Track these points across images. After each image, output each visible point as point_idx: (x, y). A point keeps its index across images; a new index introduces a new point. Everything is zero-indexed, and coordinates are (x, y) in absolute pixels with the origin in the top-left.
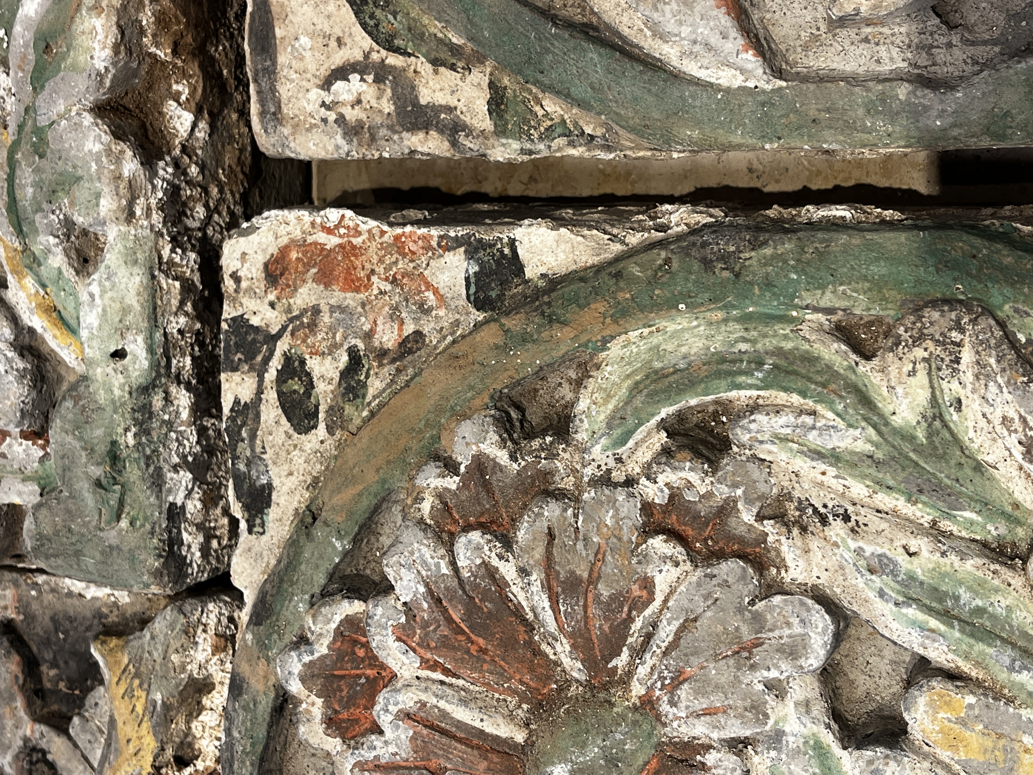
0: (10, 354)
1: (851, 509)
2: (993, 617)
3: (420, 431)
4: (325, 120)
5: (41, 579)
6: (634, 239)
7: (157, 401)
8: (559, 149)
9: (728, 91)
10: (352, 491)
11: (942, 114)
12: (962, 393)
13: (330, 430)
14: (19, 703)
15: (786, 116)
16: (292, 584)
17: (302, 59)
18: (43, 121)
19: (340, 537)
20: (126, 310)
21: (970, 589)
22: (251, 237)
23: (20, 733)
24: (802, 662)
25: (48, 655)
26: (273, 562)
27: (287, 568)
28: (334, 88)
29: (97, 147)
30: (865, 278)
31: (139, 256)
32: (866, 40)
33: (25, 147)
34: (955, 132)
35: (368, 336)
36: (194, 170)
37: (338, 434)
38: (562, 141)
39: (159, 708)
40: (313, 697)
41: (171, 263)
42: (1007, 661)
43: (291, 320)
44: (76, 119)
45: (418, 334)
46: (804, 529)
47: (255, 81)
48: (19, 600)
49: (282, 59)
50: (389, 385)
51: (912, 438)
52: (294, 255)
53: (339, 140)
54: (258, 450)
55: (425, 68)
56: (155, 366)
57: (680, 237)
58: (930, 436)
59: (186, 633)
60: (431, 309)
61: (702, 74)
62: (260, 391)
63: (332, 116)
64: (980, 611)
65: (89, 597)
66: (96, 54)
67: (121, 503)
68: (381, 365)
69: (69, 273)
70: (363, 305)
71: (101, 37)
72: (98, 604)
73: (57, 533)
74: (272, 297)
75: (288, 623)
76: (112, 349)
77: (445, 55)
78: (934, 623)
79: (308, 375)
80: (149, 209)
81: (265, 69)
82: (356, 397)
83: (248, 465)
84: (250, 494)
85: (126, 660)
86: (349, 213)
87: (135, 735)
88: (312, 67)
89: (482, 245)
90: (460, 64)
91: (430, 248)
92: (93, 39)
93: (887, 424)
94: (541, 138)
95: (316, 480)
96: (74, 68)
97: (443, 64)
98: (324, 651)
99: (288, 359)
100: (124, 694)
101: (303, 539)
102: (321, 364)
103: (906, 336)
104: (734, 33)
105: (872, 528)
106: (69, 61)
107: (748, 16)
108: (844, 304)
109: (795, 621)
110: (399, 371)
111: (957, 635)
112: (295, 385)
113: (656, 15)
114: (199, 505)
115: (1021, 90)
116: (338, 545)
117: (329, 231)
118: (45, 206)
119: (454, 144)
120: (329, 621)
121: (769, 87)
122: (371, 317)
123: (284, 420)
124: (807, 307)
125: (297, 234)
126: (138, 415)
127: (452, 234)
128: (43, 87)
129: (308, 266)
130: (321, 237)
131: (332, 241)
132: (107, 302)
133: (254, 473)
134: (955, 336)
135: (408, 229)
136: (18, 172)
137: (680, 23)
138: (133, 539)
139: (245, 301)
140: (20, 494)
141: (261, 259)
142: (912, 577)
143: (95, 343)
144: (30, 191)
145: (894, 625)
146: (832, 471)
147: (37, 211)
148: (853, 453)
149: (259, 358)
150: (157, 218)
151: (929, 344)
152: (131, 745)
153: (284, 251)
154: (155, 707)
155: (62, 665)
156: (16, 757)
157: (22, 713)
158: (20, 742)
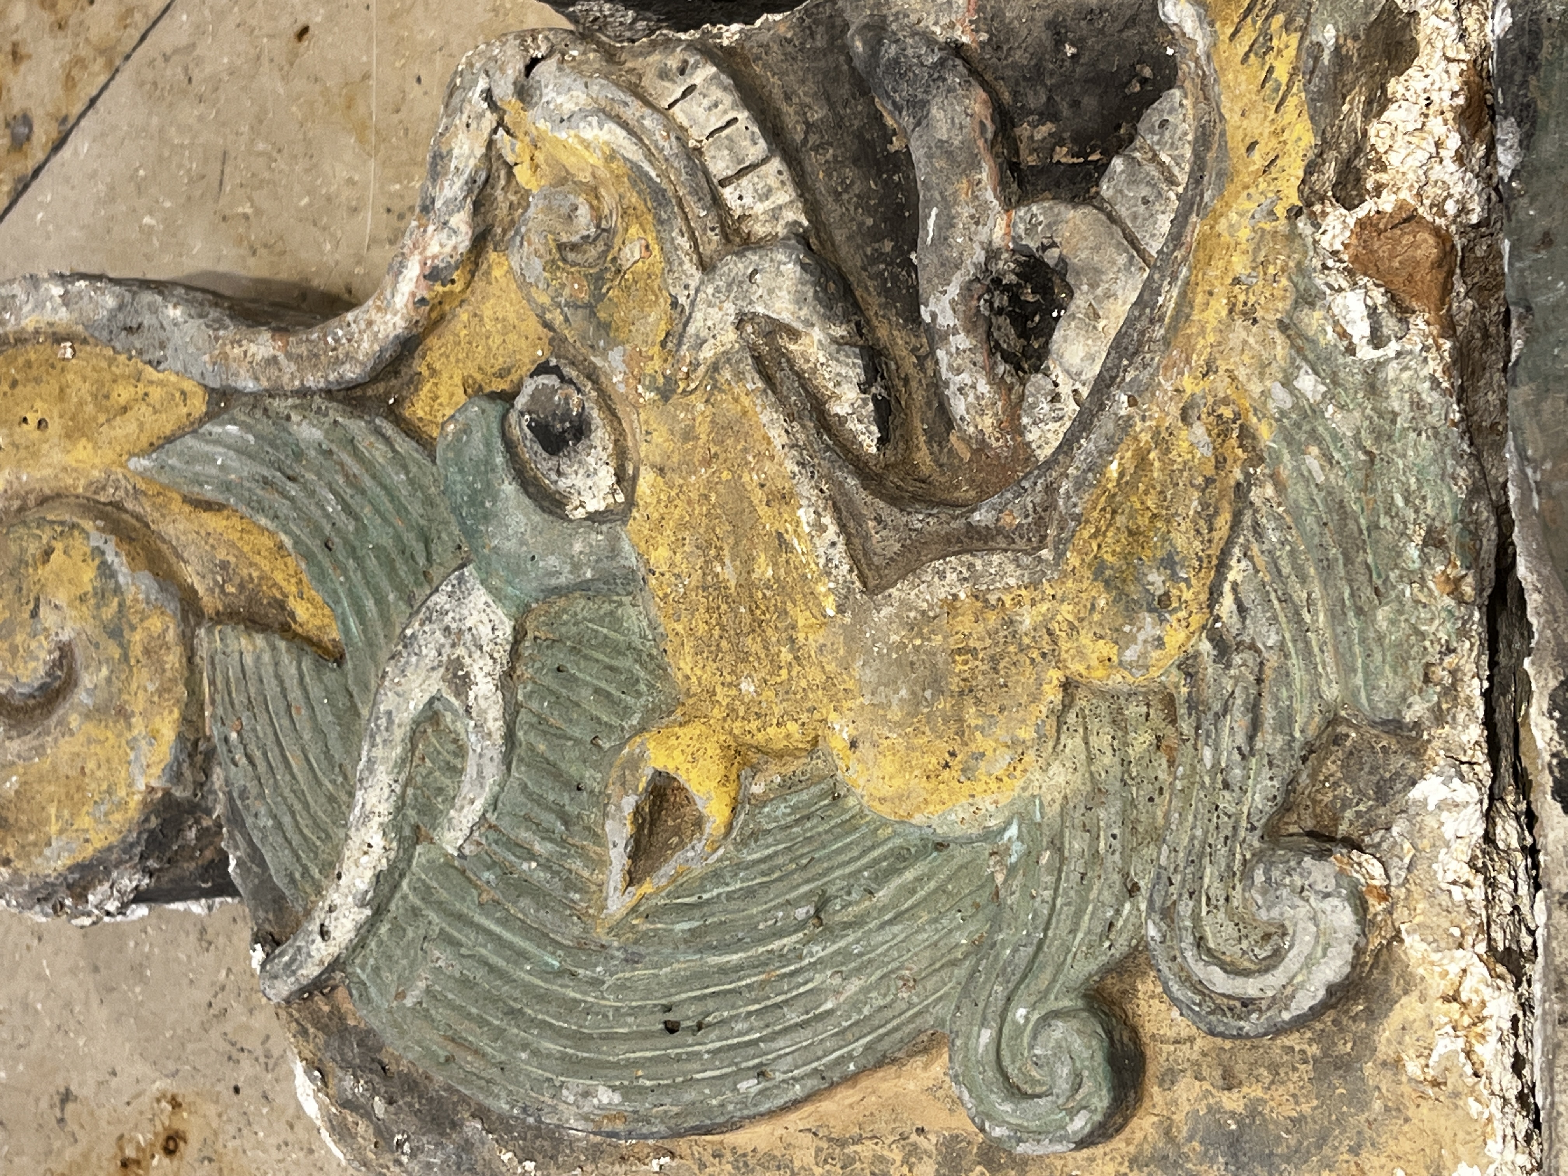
14: (986, 174)
23: (983, 234)
25: (1036, 99)
39: (1326, 58)
48: (981, 10)
87: (1268, 129)
100: (1247, 55)
152: (1256, 155)
154: (1317, 59)
155: (1065, 110)
156: (967, 289)
157: (989, 195)
158: (980, 256)
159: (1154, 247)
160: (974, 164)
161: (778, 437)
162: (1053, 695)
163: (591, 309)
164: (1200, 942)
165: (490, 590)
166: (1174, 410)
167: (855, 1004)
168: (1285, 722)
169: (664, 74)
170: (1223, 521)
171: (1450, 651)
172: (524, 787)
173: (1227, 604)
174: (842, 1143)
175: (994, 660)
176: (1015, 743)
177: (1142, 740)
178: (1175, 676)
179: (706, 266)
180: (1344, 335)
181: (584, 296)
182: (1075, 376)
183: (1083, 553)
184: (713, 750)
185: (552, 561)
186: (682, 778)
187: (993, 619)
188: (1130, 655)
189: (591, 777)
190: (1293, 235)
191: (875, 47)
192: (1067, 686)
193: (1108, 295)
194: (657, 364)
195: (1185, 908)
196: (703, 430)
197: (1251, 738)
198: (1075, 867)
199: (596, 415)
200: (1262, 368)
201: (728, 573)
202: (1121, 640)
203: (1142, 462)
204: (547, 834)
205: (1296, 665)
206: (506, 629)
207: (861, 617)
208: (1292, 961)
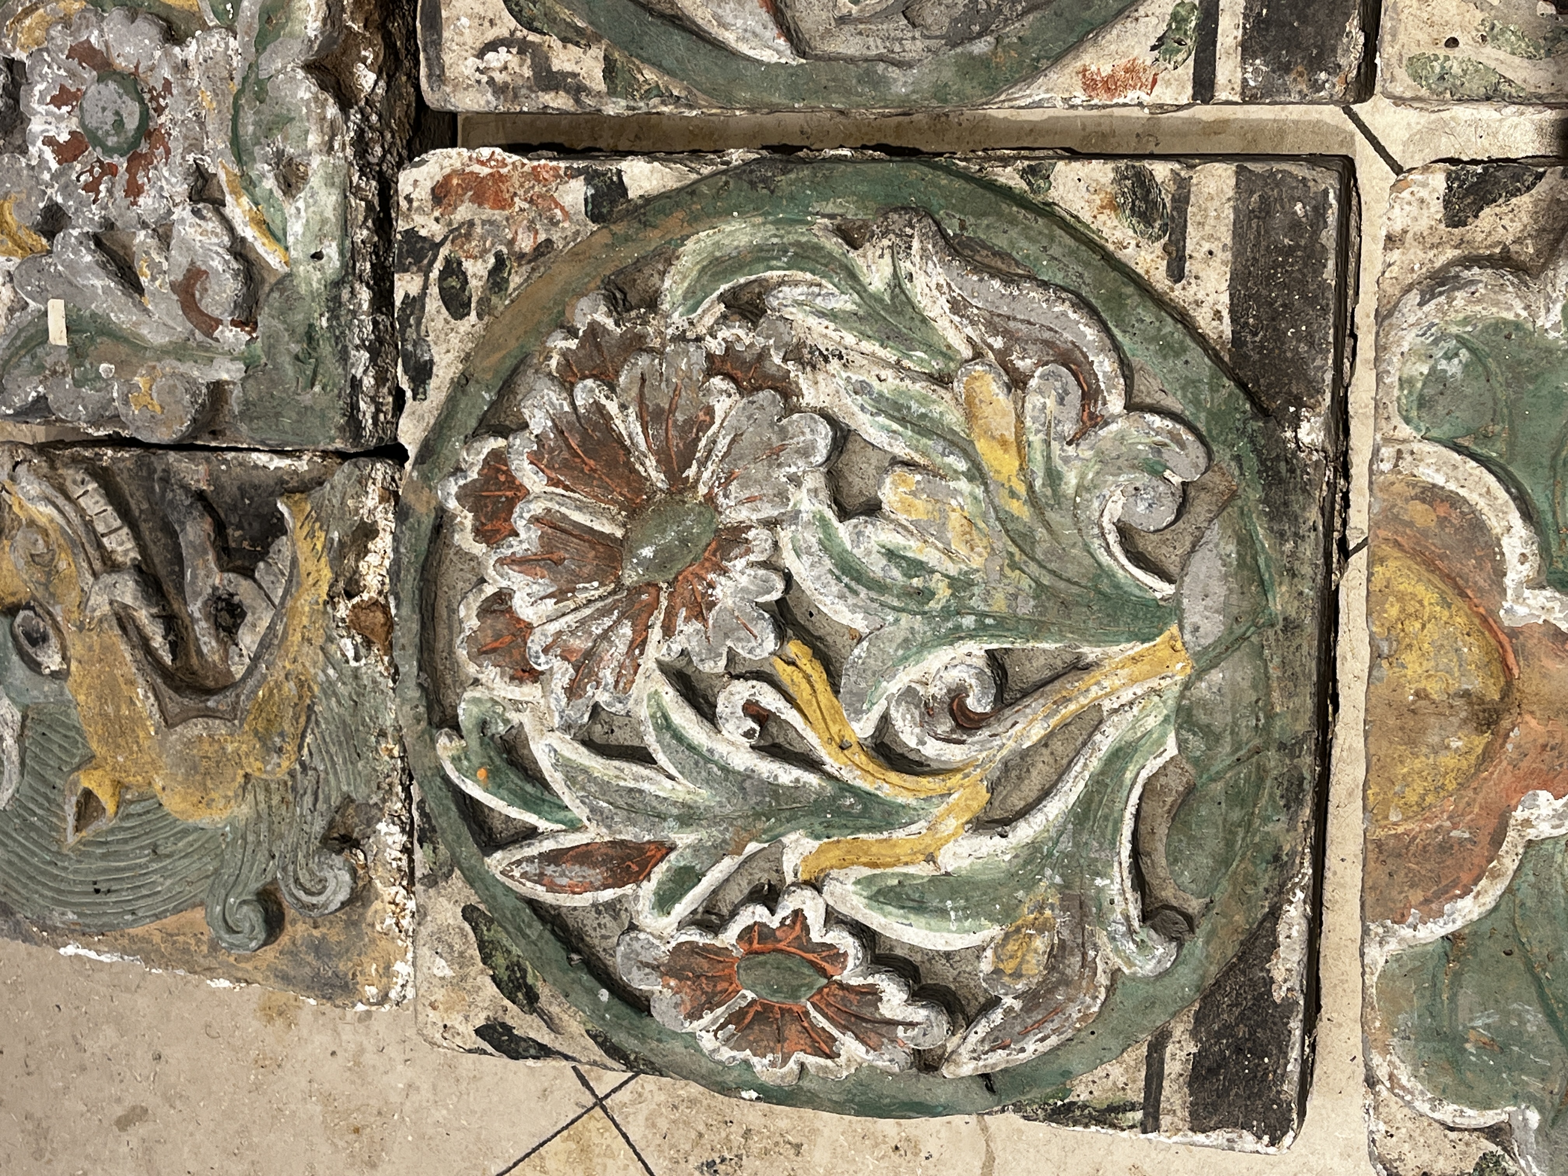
0: (227, 257)
1: (844, 351)
2: (932, 419)
3: (550, 309)
4: (479, 82)
5: (230, 456)
6: (706, 170)
7: (345, 295)
8: (655, 107)
9: (768, 65)
10: (498, 355)
11: (905, 84)
12: (913, 270)
13: (480, 316)
14: (211, 557)
15: (807, 83)
16: (450, 429)
17: (462, 34)
18: (263, 75)
19: (488, 391)
20: (324, 222)
21: (917, 401)
22: (422, 168)
23: (210, 582)
24: (812, 459)
25: (234, 519)
26: (432, 421)
27: (447, 416)
28: (486, 57)
29: (307, 96)
30: (854, 194)
31: (336, 180)
32: (860, 33)
33: (249, 94)
34: (914, 97)
35: (511, 243)
36: (374, 118)
37: (486, 318)
38: (656, 101)
39: (335, 545)
40: (466, 512)
41: (358, 187)
42: (940, 449)
43: (451, 231)
44: (291, 74)
45: (549, 241)
46: (814, 367)
47: (425, 50)
48: (210, 475)
49: (446, 34)
50: (526, 281)
51: (881, 301)
52: (455, 182)
53: (490, 96)
54: (423, 333)
55: (556, 43)
56: (344, 265)
57: (736, 168)
58: (893, 297)
59: (360, 483)
60: (559, 222)
61: (751, 53)
62: (425, 287)
63: (484, 78)
64: (923, 416)
65: (272, 468)
66: (309, 25)
67: (315, 373)
68: (520, 265)
69: (278, 193)
70: (507, 219)
71: (313, 12)
72: (280, 473)
73: (261, 399)
74: (437, 214)
75: (447, 459)
76: (313, 251)
77: (571, 34)
78: (895, 426)
79: (464, 274)
80: (344, 144)
81: (433, 42)
82: (500, 290)
83: (415, 345)
84: (415, 369)
85: (309, 508)
86: (498, 150)
87: (314, 569)
88: (470, 42)
89: (597, 174)
90: (583, 42)
91: (560, 176)
92: (307, 14)
93: (866, 291)
94: (641, 98)
95: (468, 356)
96: (291, 35)
97: (570, 41)
98: (475, 476)
99: (448, 261)
100: (306, 536)
101: (459, 394)
102: (474, 265)
103: (877, 231)
104: (771, 25)
105: (857, 364)
106: (287, 29)
107: (783, 14)
108: (841, 211)
109: (807, 430)
110: (533, 269)
111: (910, 433)
112: (453, 282)
113: (719, 11)
114: (373, 382)
115: (954, 69)
116: (487, 396)
117: (483, 163)
118: (263, 140)
119: (577, 101)
120: (479, 453)
121: (794, 63)
122: (513, 229)
123: (444, 310)
124: (817, 213)
125: (458, 165)
126: (331, 304)
127: (575, 166)
128: (265, 49)
129: (465, 190)
130: (476, 168)
131: (485, 171)
132: (310, 215)
133: (419, 352)
134: (908, 231)
135: (543, 162)
136: (242, 114)
137: (736, 17)
138: (324, 401)
139: (415, 217)
140: (228, 371)
141: (429, 184)
142: (881, 395)
143: (299, 247)
144: (251, 128)
145: (871, 431)
146: (832, 326)
147: (255, 145)
148: (845, 312)
149: (425, 262)
150: (349, 151)
151: (892, 236)
152: (310, 578)
153: (447, 178)
154: (332, 545)
155: (246, 526)
156: (205, 604)
157: (213, 565)
158: (210, 591)
159: (277, 601)
160: (205, 552)
161: (128, 657)
162: (240, 780)
163: (46, 586)
164: (297, 881)
165: (11, 698)
166: (283, 674)
167: (169, 890)
168: (327, 799)
169: (74, 482)
170: (303, 720)
171: (388, 776)
172: (30, 785)
173: (305, 751)
174: (172, 935)
175: (218, 763)
176: (226, 797)
177: (276, 800)
178: (287, 777)
179: (95, 575)
180: (344, 655)
181: (43, 580)
182: (248, 649)
183: (250, 725)
184: (107, 782)
185: (35, 693)
186: (95, 792)
187: (216, 746)
188: (269, 768)
189: (59, 783)
190: (325, 612)
191: (163, 491)
192: (247, 776)
193: (260, 618)
194: (76, 615)
195: (291, 868)
196: (97, 647)
197: (315, 805)
198: (250, 848)
199: (51, 632)
200: (315, 664)
201: (110, 710)
202: (265, 762)
203: (271, 693)
204: (41, 806)
205: (331, 777)
206: (18, 716)
207: (165, 738)
208: (328, 892)
